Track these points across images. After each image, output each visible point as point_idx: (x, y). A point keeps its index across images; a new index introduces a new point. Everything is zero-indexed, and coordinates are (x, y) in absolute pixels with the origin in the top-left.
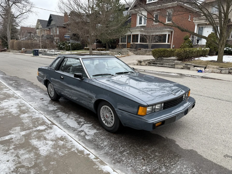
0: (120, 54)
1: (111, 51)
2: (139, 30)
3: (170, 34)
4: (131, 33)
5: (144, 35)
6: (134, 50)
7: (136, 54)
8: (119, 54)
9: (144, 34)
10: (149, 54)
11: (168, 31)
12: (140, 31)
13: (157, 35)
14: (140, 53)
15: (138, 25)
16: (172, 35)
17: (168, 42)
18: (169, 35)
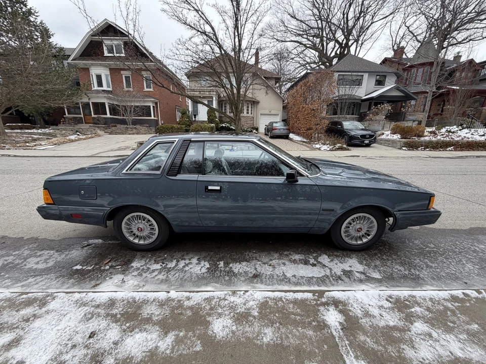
0: (78, 133)
1: (53, 129)
2: (105, 96)
3: (155, 105)
4: (89, 99)
5: (116, 105)
6: (104, 127)
7: (110, 134)
8: (78, 135)
9: (116, 103)
10: (132, 132)
11: (152, 101)
12: (107, 98)
13: (137, 107)
14: (117, 131)
15: (95, 87)
16: (157, 107)
17: (155, 117)
18: (153, 107)
